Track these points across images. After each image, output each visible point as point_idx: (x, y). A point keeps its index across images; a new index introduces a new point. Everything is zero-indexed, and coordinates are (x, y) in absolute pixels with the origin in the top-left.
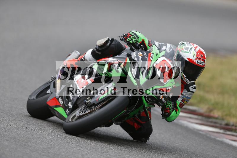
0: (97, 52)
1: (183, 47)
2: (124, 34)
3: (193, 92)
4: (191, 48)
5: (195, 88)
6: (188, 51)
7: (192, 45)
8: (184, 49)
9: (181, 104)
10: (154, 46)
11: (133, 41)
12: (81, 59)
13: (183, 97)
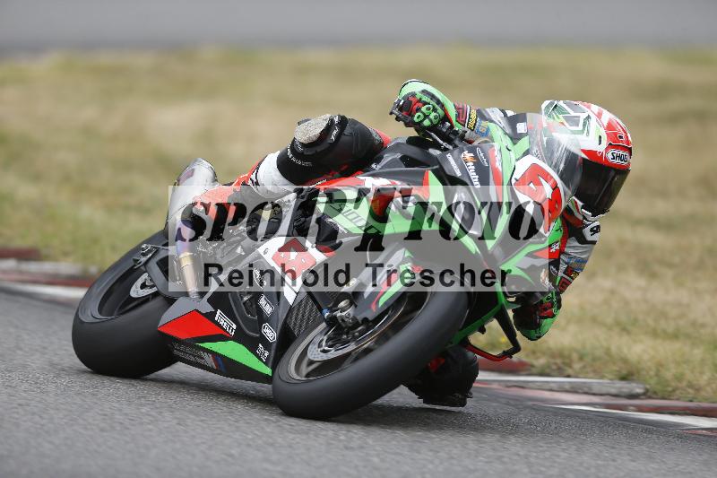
0: (299, 162)
1: (561, 118)
4: (587, 119)
5: (598, 230)
6: (580, 128)
7: (587, 109)
8: (567, 125)
9: (563, 282)
11: (431, 121)
12: (244, 184)
13: (566, 260)
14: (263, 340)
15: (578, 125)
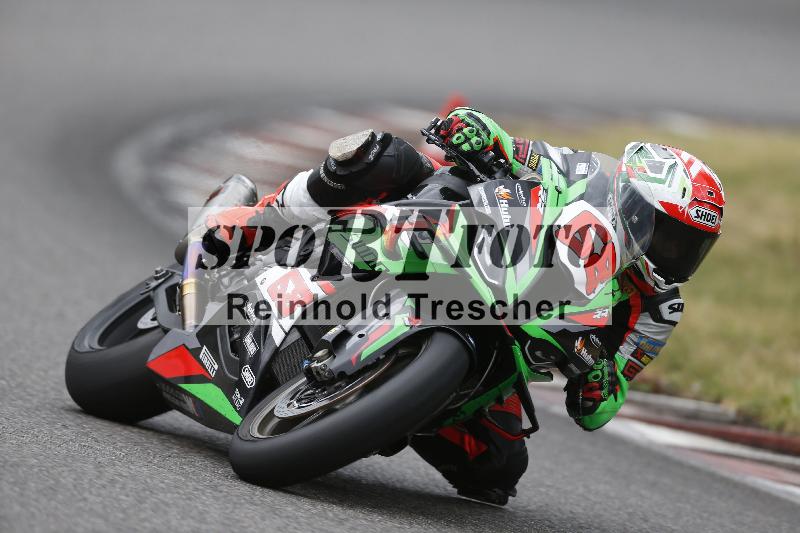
0: (332, 184)
1: (643, 162)
2: (438, 120)
3: (674, 323)
4: (673, 166)
5: (680, 308)
6: (662, 176)
7: (675, 156)
8: (648, 171)
9: (631, 366)
10: (544, 162)
11: (471, 145)
12: (269, 205)
13: (636, 340)
14: (240, 384)
15: (661, 172)
